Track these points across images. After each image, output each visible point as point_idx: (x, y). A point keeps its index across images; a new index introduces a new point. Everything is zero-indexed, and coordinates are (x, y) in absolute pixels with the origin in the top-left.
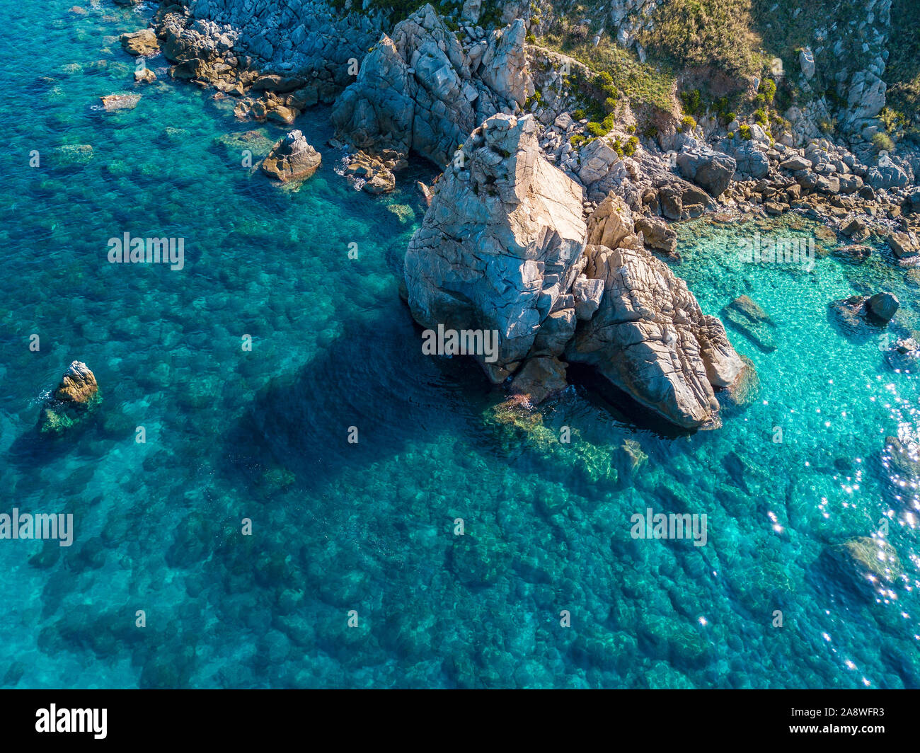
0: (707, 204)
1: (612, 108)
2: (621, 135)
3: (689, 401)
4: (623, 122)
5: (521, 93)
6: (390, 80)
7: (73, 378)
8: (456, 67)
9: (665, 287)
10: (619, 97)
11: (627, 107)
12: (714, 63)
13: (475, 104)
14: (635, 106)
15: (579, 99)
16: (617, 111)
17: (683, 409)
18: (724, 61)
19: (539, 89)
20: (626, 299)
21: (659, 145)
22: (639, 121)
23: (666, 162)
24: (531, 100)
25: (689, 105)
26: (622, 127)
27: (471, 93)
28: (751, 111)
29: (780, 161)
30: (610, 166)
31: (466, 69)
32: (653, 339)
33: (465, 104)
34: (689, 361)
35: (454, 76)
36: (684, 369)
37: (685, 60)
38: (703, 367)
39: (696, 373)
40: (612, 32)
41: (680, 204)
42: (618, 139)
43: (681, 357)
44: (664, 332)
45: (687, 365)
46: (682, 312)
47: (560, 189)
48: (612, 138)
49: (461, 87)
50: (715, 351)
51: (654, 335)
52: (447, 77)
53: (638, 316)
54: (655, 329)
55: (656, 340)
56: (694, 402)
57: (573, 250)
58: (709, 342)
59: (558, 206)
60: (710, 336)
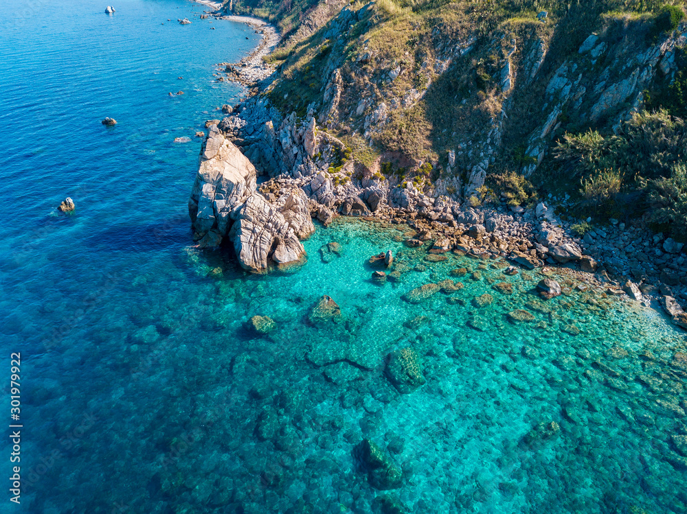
0: (363, 211)
1: (343, 163)
2: (342, 175)
3: (247, 255)
4: (346, 170)
5: (312, 152)
6: (267, 140)
7: (65, 202)
8: (292, 137)
10: (350, 159)
11: (352, 164)
12: (400, 150)
13: (296, 155)
14: (356, 165)
16: (346, 165)
17: (241, 258)
18: (405, 150)
19: (321, 152)
21: (361, 184)
22: (355, 172)
23: (358, 192)
24: (316, 156)
25: (385, 170)
26: (345, 172)
27: (295, 150)
28: (413, 176)
29: (418, 202)
31: (296, 139)
32: (246, 228)
33: (291, 156)
34: (260, 242)
35: (290, 141)
36: (254, 245)
37: (388, 147)
38: (267, 248)
39: (260, 248)
40: (362, 132)
41: (349, 208)
42: (339, 176)
43: (256, 240)
44: (254, 228)
45: (258, 243)
46: (270, 224)
47: (241, 164)
48: (336, 175)
49: (291, 147)
50: (282, 247)
51: (248, 226)
52: (286, 142)
53: (245, 217)
54: (250, 225)
55: (248, 229)
56: (251, 258)
57: (230, 185)
58: (283, 243)
59: (233, 168)
60: (286, 242)
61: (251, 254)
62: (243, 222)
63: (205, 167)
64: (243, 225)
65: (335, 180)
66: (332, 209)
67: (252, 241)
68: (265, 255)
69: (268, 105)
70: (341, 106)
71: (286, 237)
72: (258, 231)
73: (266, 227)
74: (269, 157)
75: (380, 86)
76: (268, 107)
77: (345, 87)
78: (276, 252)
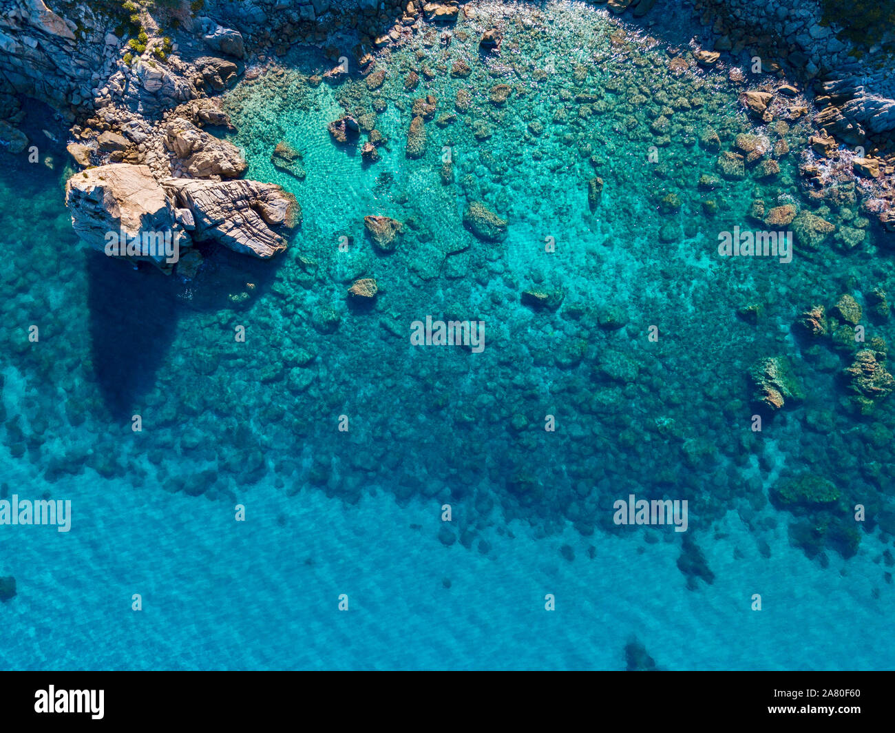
1: (138, 23)
2: (156, 41)
3: (263, 249)
4: (151, 30)
5: (68, 33)
9: (223, 196)
10: (139, 11)
11: (148, 16)
13: (40, 48)
14: (153, 12)
16: (143, 23)
17: (262, 255)
19: (79, 22)
20: (205, 220)
22: (162, 21)
24: (78, 33)
26: (153, 34)
27: (32, 42)
30: (161, 80)
31: (13, 26)
32: (230, 230)
34: (254, 227)
36: (254, 235)
38: (263, 225)
39: (261, 231)
42: (155, 46)
43: (248, 229)
44: (234, 222)
45: (255, 231)
46: (239, 203)
47: (136, 179)
48: (151, 48)
49: (20, 42)
50: (267, 208)
51: (230, 227)
53: (217, 224)
54: (229, 224)
55: (232, 229)
56: (267, 247)
58: (262, 204)
59: (141, 193)
60: (263, 199)
61: (263, 244)
62: (221, 229)
63: (130, 227)
64: (224, 231)
65: (157, 56)
67: (248, 234)
68: (268, 231)
71: (255, 194)
72: (239, 221)
73: (239, 209)
78: (272, 217)
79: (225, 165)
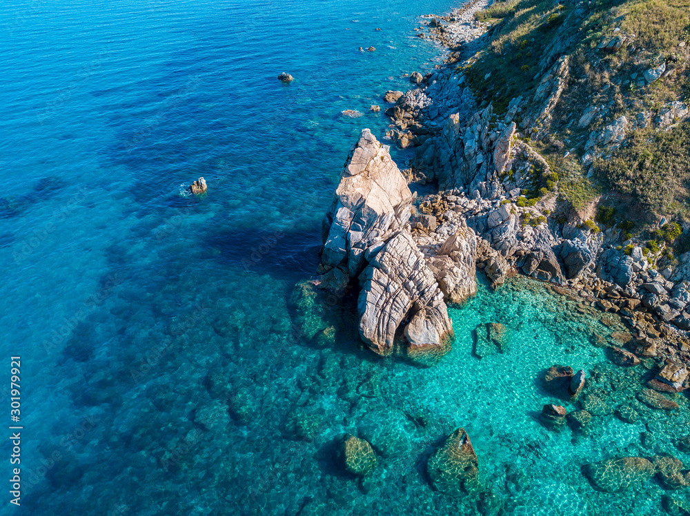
0: (554, 275)
1: (541, 195)
2: (536, 211)
3: (370, 323)
4: (543, 205)
5: (501, 168)
6: (448, 138)
7: (198, 182)
8: (480, 141)
9: (412, 264)
10: (553, 190)
11: (554, 199)
12: (634, 194)
13: (479, 166)
14: (560, 200)
15: (533, 184)
16: (545, 197)
17: (361, 325)
18: (643, 196)
19: (514, 170)
21: (561, 230)
22: (557, 210)
23: (554, 241)
24: (505, 174)
25: (602, 217)
26: (541, 208)
27: (480, 159)
28: (647, 239)
29: (645, 281)
30: (504, 221)
31: (484, 145)
32: (379, 283)
33: (473, 164)
34: (391, 307)
35: (475, 146)
36: (383, 310)
37: (615, 186)
38: (398, 316)
39: (390, 316)
40: (580, 153)
41: (534, 265)
42: (531, 213)
43: (387, 302)
44: (388, 284)
45: (388, 309)
46: (412, 284)
47: (394, 186)
48: (527, 210)
49: (476, 153)
50: (421, 319)
51: (381, 281)
52: (471, 145)
53: (380, 267)
54: (384, 279)
55: (381, 284)
56: (374, 328)
57: (373, 215)
58: (423, 313)
59: (382, 192)
60: (428, 313)
61: (375, 322)
62: (376, 273)
63: (346, 186)
64: (375, 277)
65: (523, 216)
66: (509, 261)
67: (381, 303)
68: (394, 327)
69: (463, 83)
70: (558, 110)
71: (430, 304)
72: (392, 289)
73: (405, 285)
74: (445, 159)
75: (625, 90)
76: (462, 86)
77: (571, 84)
78: (411, 326)
79: (449, 280)
